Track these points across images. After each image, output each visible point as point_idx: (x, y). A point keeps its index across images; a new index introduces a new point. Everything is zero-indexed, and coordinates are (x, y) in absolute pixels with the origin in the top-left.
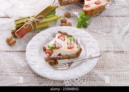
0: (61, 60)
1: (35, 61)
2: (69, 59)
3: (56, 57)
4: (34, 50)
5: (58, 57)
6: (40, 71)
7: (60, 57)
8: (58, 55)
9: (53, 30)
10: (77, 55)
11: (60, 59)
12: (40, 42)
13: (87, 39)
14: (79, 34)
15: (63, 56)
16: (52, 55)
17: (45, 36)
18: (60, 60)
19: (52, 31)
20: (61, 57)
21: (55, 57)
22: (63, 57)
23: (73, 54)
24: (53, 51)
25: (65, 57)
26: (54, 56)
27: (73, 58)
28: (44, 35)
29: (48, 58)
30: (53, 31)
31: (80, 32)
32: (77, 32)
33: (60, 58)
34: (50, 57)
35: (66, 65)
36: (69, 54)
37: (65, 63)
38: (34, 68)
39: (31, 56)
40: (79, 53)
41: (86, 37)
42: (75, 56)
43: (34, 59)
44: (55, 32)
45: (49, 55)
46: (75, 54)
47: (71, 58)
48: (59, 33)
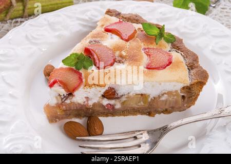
0: (116, 118)
2: (150, 114)
3: (94, 105)
5: (105, 102)
7: (112, 102)
8: (103, 96)
9: (88, 11)
10: (183, 97)
11: (111, 112)
15: (124, 99)
16: (76, 93)
17: (54, 30)
18: (110, 118)
19: (84, 12)
20: (118, 106)
21: (91, 103)
22: (123, 103)
23: (169, 93)
24: (80, 75)
25: (133, 104)
26: (87, 98)
27: (166, 111)
28: (52, 25)
29: (58, 106)
30: (89, 14)
31: (187, 20)
32: (178, 19)
33: (113, 106)
34: (68, 101)
35: (135, 138)
36: (153, 92)
37: (133, 132)
40: (195, 89)
41: (214, 36)
42: (176, 102)
44: (96, 17)
45: (63, 92)
46: (176, 91)
47: (159, 109)
48: (111, 16)
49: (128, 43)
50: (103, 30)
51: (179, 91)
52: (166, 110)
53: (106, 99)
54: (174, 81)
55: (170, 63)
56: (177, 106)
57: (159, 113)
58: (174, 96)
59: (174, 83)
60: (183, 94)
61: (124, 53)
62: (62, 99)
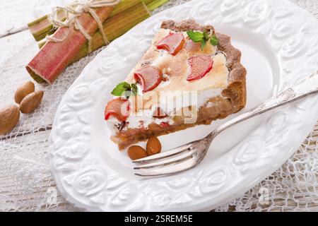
1: (73, 157)
2: (205, 123)
3: (149, 126)
4: (79, 113)
5: (158, 122)
6: (82, 195)
7: (165, 120)
10: (229, 100)
12: (107, 79)
13: (278, 27)
14: (249, 15)
20: (171, 123)
21: (146, 126)
22: (174, 119)
26: (141, 122)
28: (121, 50)
29: (119, 135)
31: (252, 6)
32: (243, 7)
33: (166, 124)
34: (125, 129)
35: (189, 149)
37: (188, 144)
38: (66, 182)
39: (67, 136)
41: (278, 18)
42: (224, 106)
43: (74, 147)
45: (117, 121)
46: (218, 96)
47: (212, 116)
48: (166, 28)
49: (175, 57)
50: (156, 48)
51: (221, 96)
52: (219, 115)
53: (157, 119)
54: (211, 88)
55: (210, 69)
56: (228, 110)
57: (215, 119)
58: (219, 101)
59: (212, 90)
60: (226, 98)
61: (169, 70)
62: (119, 128)
